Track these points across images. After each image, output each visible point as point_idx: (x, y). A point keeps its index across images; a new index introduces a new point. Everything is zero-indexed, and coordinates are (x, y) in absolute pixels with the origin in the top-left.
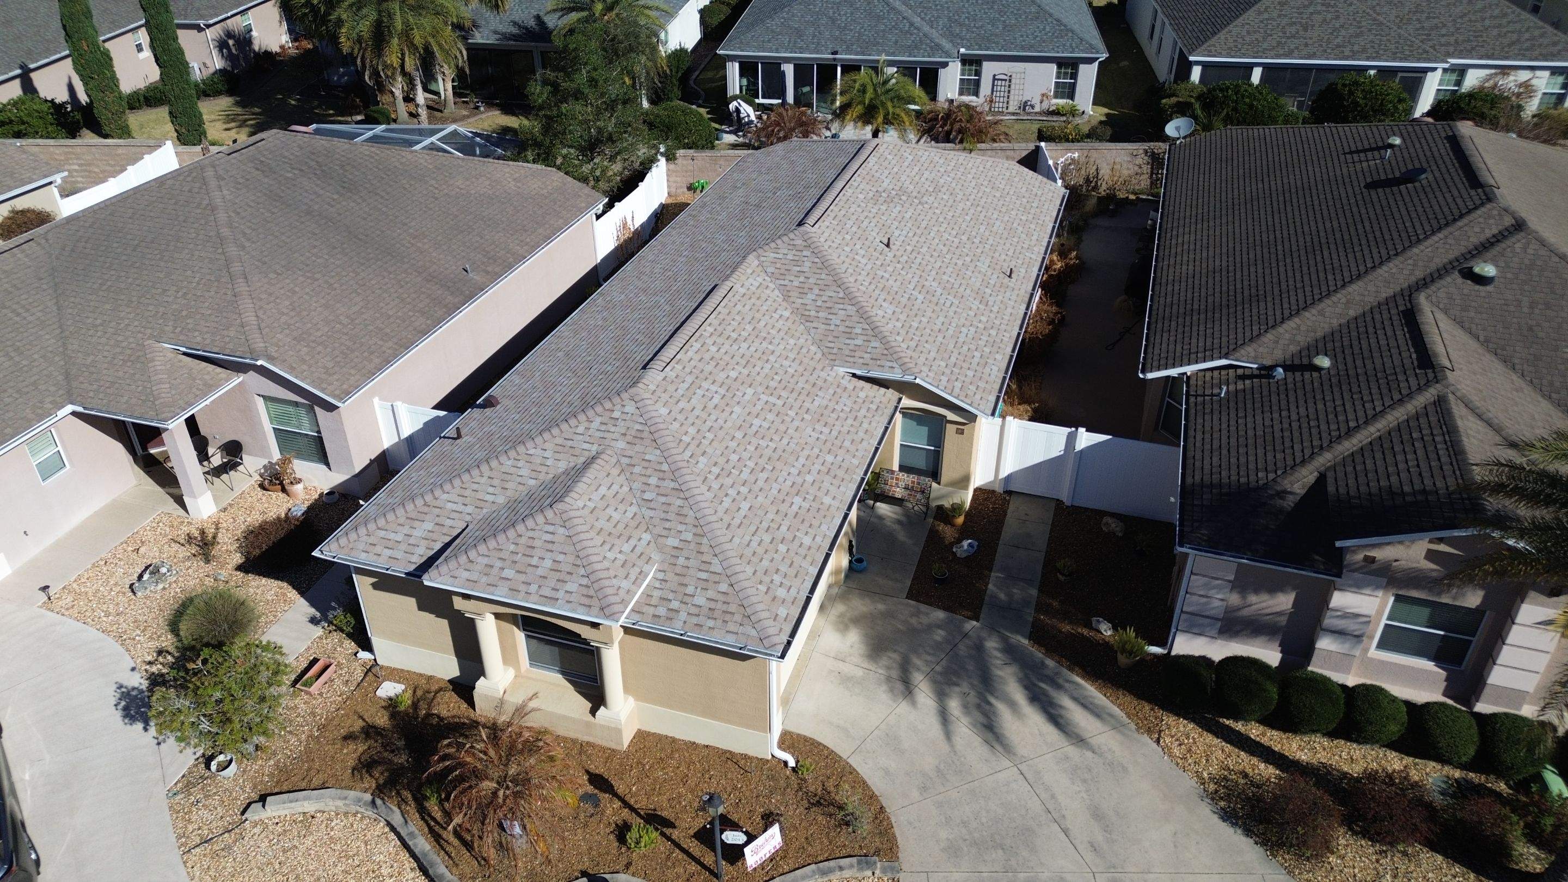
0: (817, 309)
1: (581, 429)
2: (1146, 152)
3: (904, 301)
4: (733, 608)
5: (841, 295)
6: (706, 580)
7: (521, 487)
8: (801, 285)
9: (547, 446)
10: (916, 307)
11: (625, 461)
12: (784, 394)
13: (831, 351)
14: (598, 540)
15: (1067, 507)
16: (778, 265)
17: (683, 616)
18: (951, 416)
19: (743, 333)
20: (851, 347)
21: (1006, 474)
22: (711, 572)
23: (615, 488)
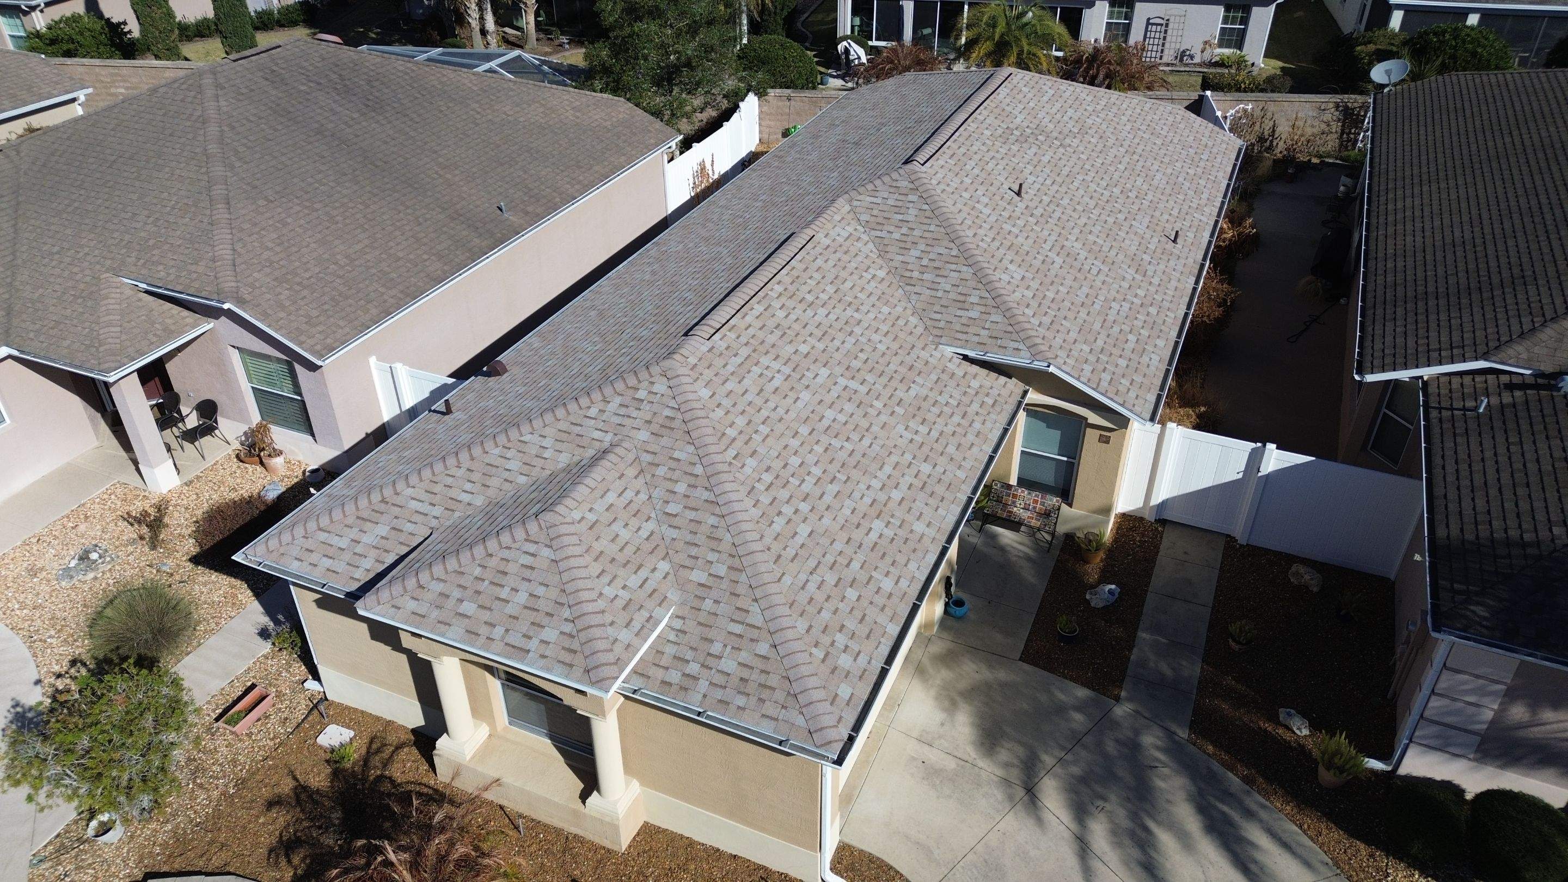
0: (922, 269)
1: (593, 412)
2: (1337, 106)
3: (1037, 263)
4: (773, 680)
5: (954, 253)
6: (740, 636)
7: (507, 486)
8: (904, 238)
9: (548, 431)
10: (1053, 272)
11: (647, 458)
12: (870, 378)
13: (936, 324)
14: (595, 569)
15: (1241, 546)
16: (875, 212)
17: (703, 685)
18: (1093, 418)
19: (821, 296)
20: (964, 321)
21: (1160, 500)
22: (747, 625)
23: (629, 494)
